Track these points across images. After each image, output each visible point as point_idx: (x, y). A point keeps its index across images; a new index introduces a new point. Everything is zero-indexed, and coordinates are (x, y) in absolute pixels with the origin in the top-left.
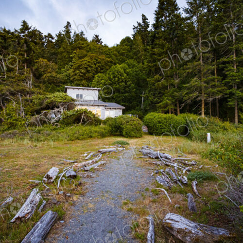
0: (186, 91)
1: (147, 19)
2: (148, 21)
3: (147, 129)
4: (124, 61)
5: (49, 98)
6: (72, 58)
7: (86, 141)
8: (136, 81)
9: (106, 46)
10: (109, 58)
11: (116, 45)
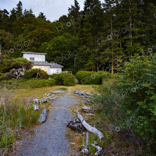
0: (102, 57)
1: (78, 4)
2: (79, 5)
3: (78, 80)
4: (62, 34)
5: (15, 61)
6: (23, 30)
7: (42, 88)
8: (70, 48)
9: (49, 22)
10: (51, 31)
11: (56, 21)
